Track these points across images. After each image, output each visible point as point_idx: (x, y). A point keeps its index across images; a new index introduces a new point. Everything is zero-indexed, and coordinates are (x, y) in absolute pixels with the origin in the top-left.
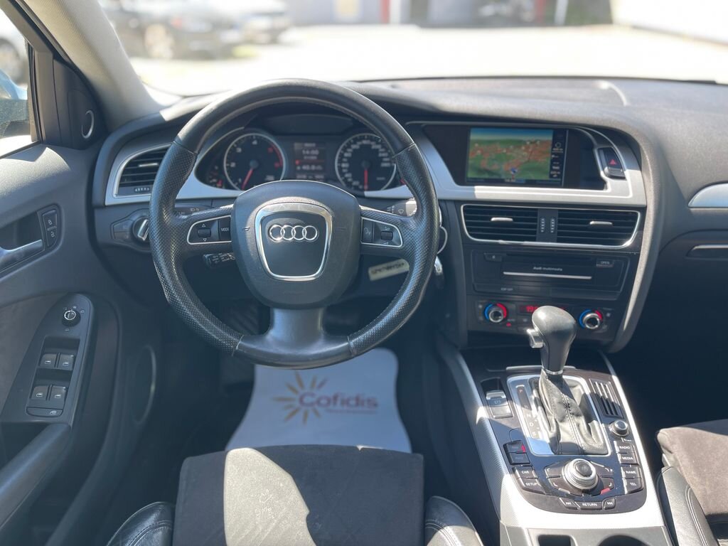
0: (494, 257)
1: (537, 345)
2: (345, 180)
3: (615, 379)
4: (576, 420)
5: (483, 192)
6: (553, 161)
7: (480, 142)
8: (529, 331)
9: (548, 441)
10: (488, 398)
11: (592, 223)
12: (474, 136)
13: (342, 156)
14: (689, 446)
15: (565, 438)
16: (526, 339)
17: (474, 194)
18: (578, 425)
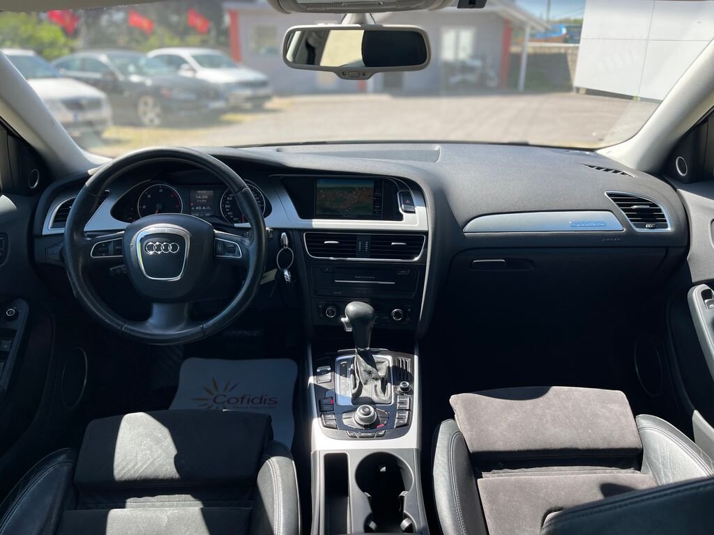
0: (327, 270)
1: (349, 330)
2: (228, 216)
3: (416, 357)
4: (375, 382)
5: (318, 223)
6: (374, 201)
7: (324, 189)
8: (343, 320)
9: (351, 396)
10: (318, 371)
11: (393, 244)
12: (320, 185)
13: (225, 200)
14: (466, 406)
15: (364, 394)
16: (342, 325)
17: (311, 225)
18: (376, 386)
